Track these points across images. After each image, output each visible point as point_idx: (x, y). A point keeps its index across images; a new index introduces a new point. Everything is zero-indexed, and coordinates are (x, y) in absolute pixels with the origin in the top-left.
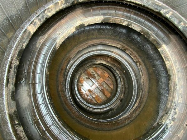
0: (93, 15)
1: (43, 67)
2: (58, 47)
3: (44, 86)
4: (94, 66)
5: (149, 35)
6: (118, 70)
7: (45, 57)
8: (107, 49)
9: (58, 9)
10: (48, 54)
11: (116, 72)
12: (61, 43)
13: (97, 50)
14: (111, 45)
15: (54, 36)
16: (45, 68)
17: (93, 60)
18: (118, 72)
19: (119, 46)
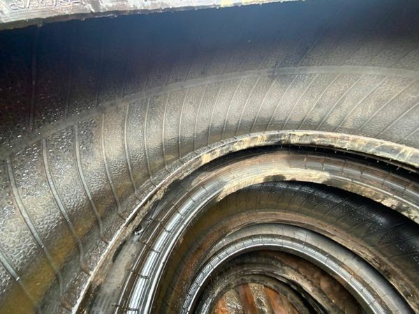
1: (181, 221)
2: (221, 198)
3: (161, 265)
7: (193, 205)
8: (325, 249)
9: (252, 145)
10: (200, 203)
12: (229, 193)
14: (339, 241)
15: (224, 179)
16: (183, 226)
17: (274, 263)
19: (367, 254)
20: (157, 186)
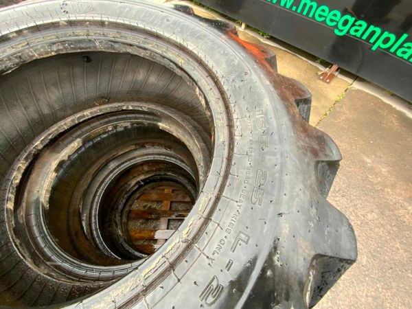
0: (66, 146)
1: (44, 237)
2: (47, 206)
4: (137, 195)
5: (142, 123)
6: (168, 171)
7: (38, 226)
8: (125, 160)
10: (40, 221)
11: (167, 175)
12: (48, 199)
13: (112, 172)
14: (122, 153)
15: (34, 198)
16: (48, 237)
17: (123, 188)
18: (169, 173)
19: (132, 147)
20: (11, 240)
